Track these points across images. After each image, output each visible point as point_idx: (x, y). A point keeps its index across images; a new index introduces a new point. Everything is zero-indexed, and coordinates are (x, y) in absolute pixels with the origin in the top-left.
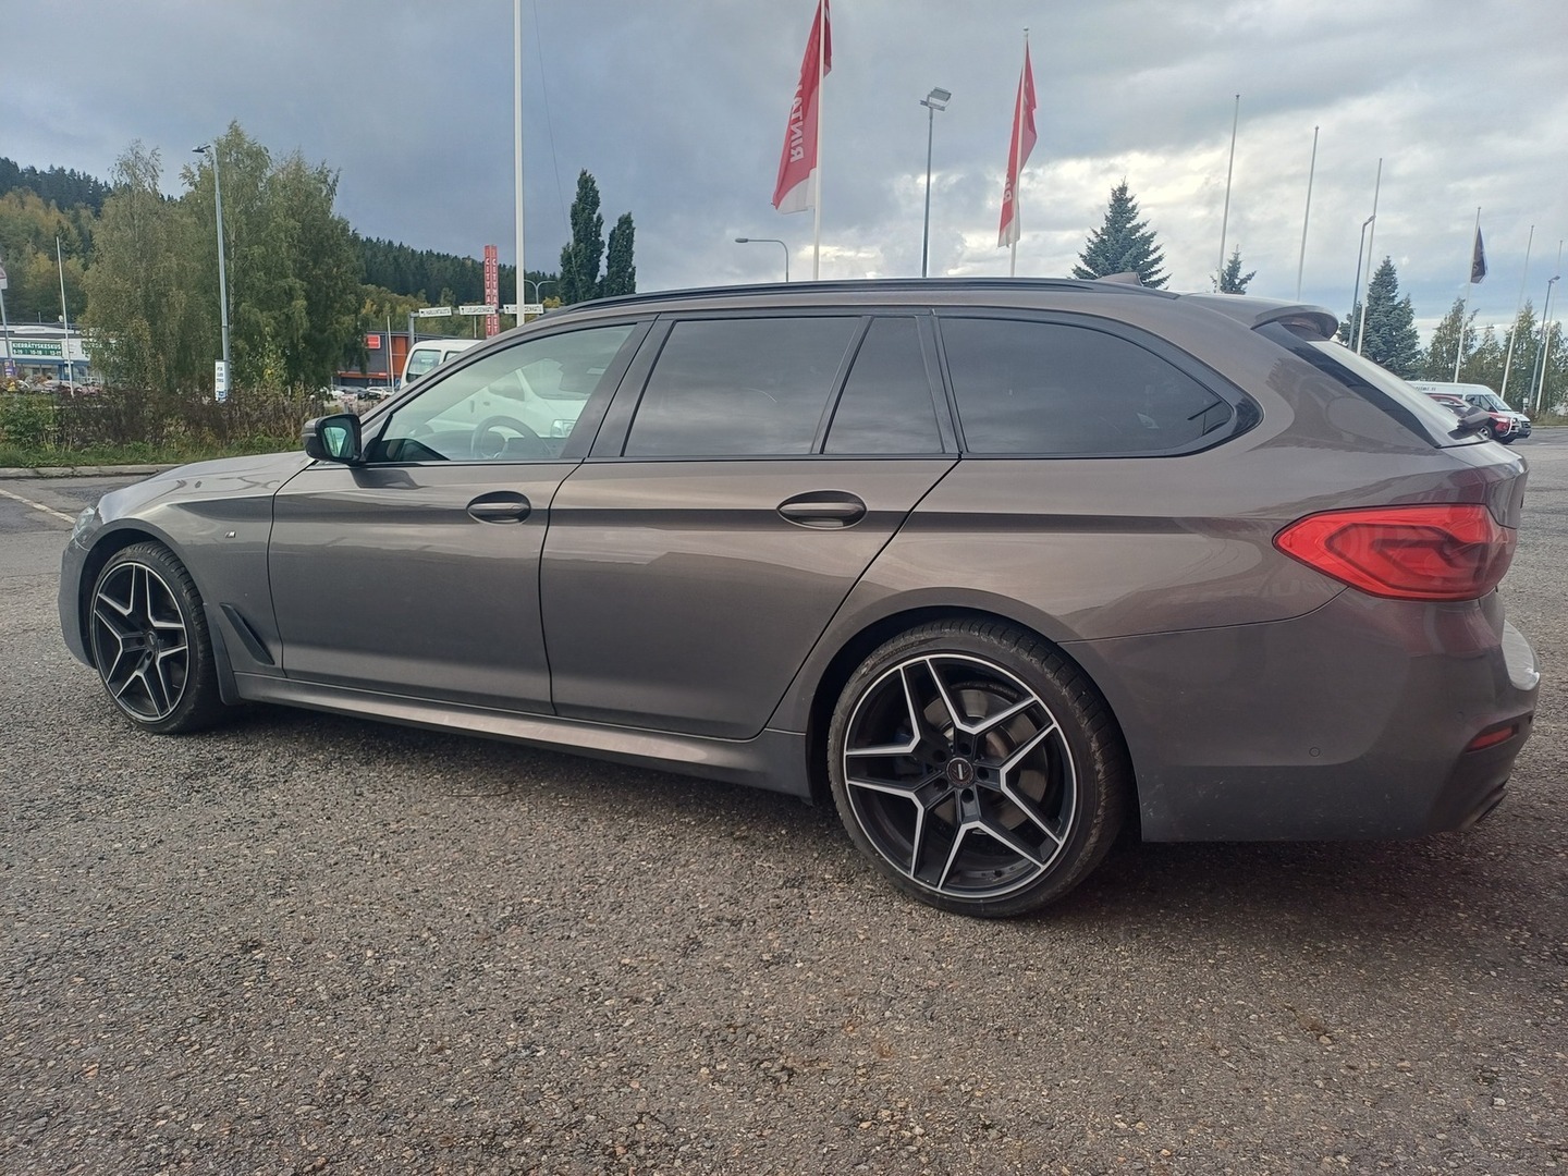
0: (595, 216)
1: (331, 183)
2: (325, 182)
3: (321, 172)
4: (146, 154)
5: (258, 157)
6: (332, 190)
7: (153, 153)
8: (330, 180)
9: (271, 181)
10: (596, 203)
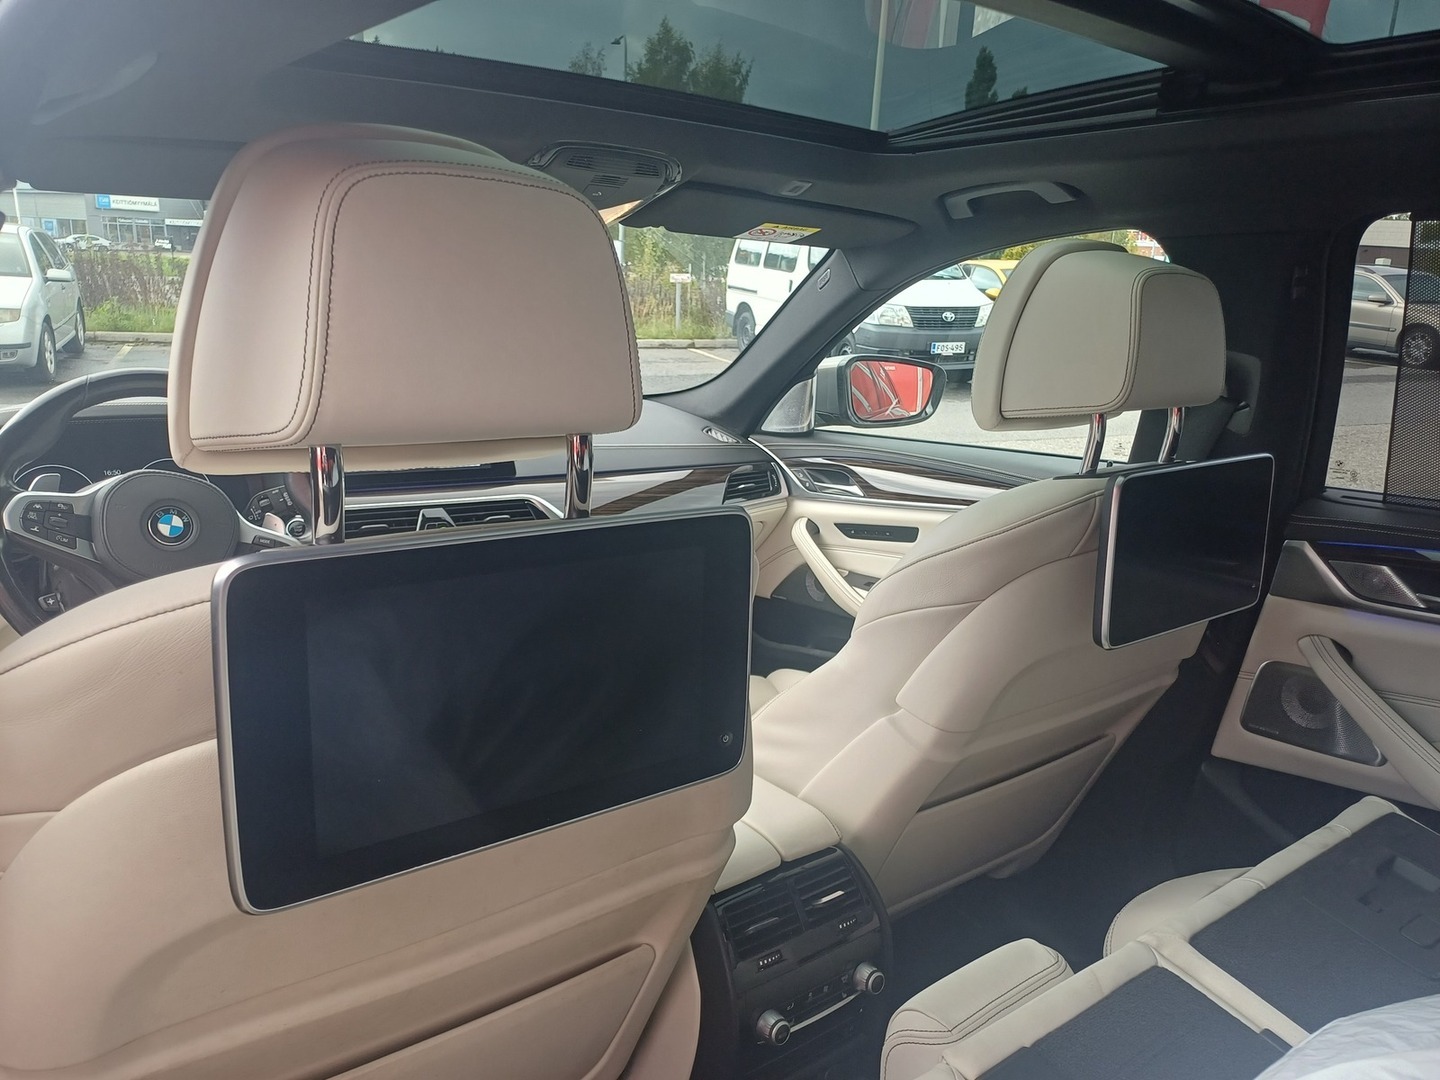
0: (990, 93)
1: (744, 73)
2: (739, 72)
3: (736, 64)
4: (594, 55)
5: (683, 52)
6: (745, 80)
7: (599, 54)
8: (744, 71)
9: (694, 73)
10: (993, 79)
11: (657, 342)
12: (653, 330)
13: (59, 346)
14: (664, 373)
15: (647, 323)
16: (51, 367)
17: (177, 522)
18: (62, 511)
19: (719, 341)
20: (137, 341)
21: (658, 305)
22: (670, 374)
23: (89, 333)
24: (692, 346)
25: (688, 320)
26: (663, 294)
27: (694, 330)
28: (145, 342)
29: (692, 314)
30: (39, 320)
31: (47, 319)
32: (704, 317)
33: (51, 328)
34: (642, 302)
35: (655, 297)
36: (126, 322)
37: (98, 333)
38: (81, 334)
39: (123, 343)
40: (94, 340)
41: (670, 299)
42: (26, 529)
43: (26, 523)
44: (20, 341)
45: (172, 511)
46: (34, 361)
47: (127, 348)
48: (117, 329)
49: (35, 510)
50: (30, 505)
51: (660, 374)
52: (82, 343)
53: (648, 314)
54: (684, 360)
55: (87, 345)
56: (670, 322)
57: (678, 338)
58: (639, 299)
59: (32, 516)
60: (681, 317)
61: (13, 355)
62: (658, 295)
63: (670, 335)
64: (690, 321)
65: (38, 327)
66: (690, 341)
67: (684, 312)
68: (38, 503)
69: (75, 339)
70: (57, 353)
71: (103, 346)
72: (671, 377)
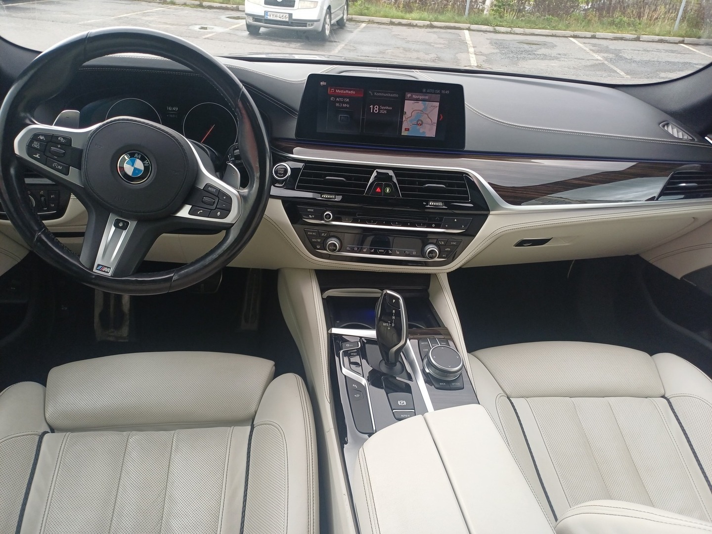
11: (657, 38)
12: (657, 30)
13: (333, 22)
14: (656, 59)
15: (654, 24)
16: (327, 32)
17: (139, 164)
18: (61, 144)
19: (702, 40)
20: (370, 22)
21: (666, 13)
22: (660, 60)
23: (350, 16)
24: (682, 42)
25: (685, 24)
26: (671, 6)
27: (686, 32)
28: (373, 22)
29: (688, 21)
30: (325, 8)
31: (329, 8)
32: (697, 23)
33: (330, 12)
34: (655, 10)
35: (665, 7)
36: (366, 11)
37: (354, 16)
38: (345, 17)
39: (363, 22)
40: (350, 20)
41: (676, 9)
42: (30, 154)
43: (30, 150)
44: (315, 18)
45: (136, 155)
46: (320, 29)
47: (364, 25)
48: (361, 15)
49: (40, 140)
50: (35, 136)
51: (653, 60)
52: (345, 21)
53: (657, 18)
54: (672, 52)
55: (347, 22)
56: (671, 25)
57: (674, 36)
58: (653, 8)
59: (36, 145)
60: (680, 22)
61: (312, 25)
62: (668, 6)
63: (669, 33)
64: (686, 25)
65: (324, 12)
66: (681, 39)
67: (683, 19)
68: (42, 135)
69: (342, 19)
70: (332, 25)
71: (354, 23)
72: (659, 62)
